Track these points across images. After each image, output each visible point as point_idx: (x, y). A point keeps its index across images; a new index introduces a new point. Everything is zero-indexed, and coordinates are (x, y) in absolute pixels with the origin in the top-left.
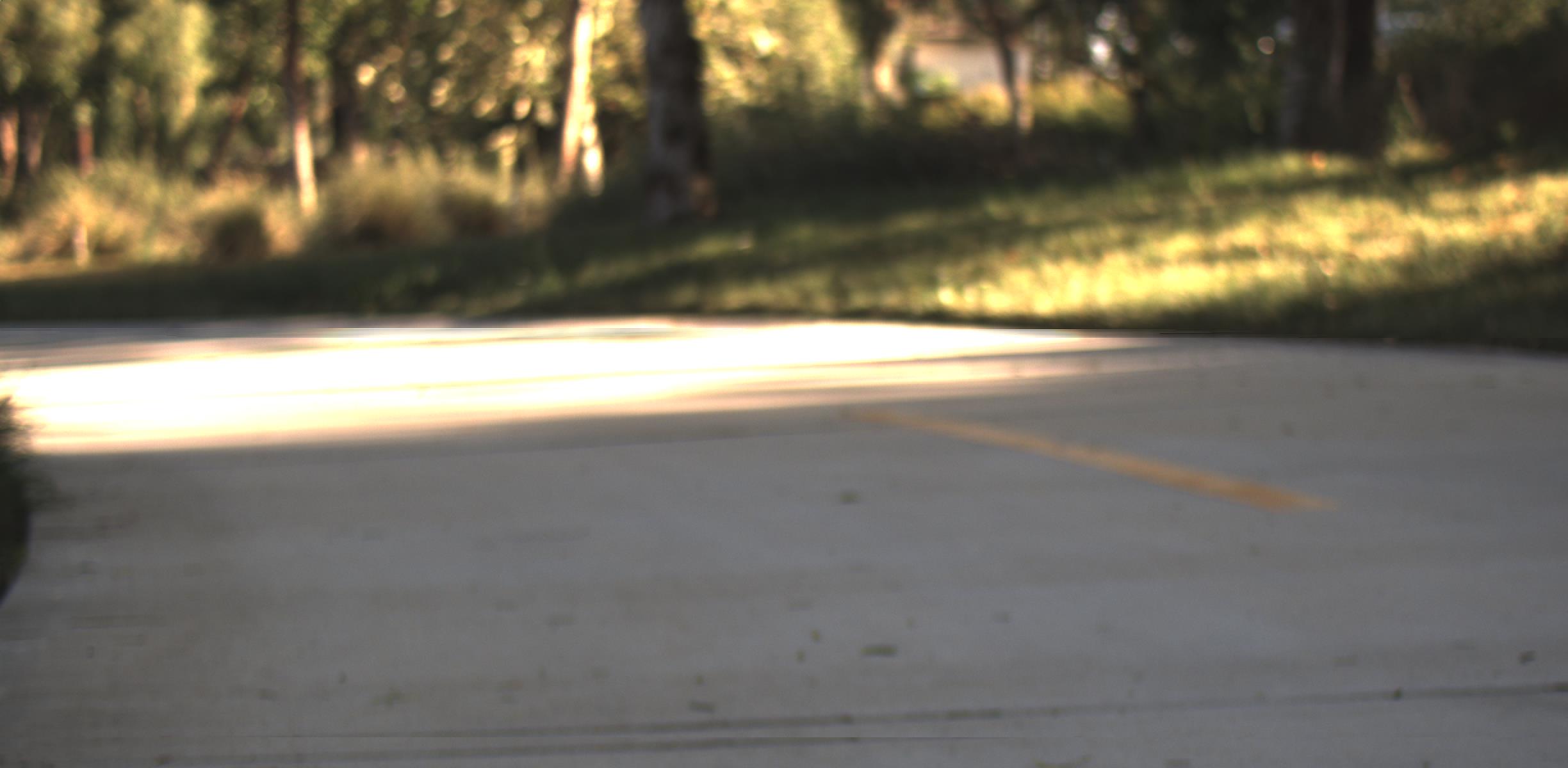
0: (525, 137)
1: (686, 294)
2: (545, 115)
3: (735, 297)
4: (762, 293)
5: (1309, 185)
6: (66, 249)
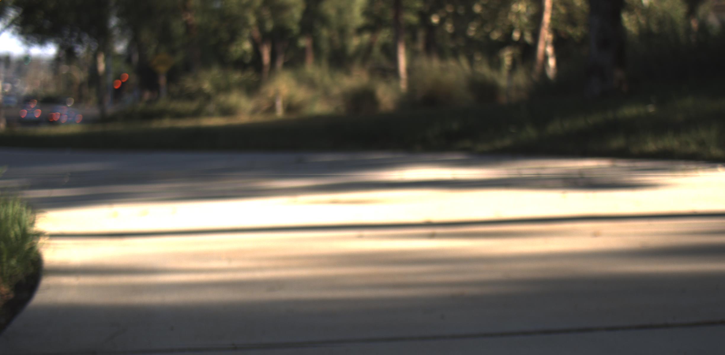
0: (517, 51)
2: (528, 38)
6: (272, 109)
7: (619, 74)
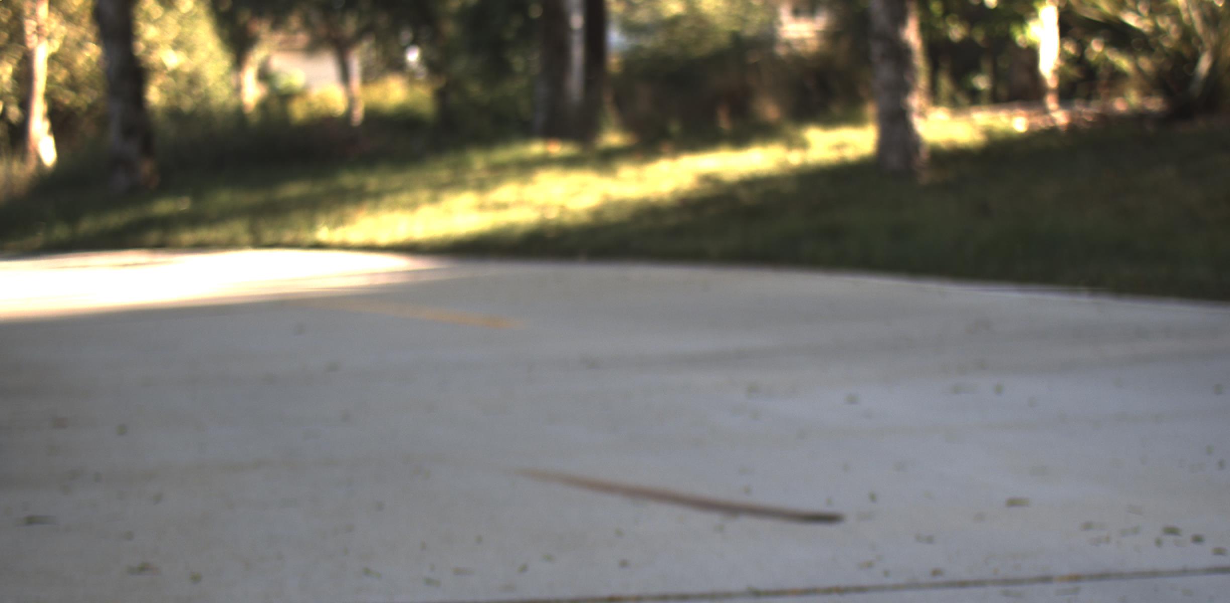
1: (154, 236)
2: (14, 112)
3: (187, 237)
4: (204, 234)
5: (545, 162)
7: (146, 168)
